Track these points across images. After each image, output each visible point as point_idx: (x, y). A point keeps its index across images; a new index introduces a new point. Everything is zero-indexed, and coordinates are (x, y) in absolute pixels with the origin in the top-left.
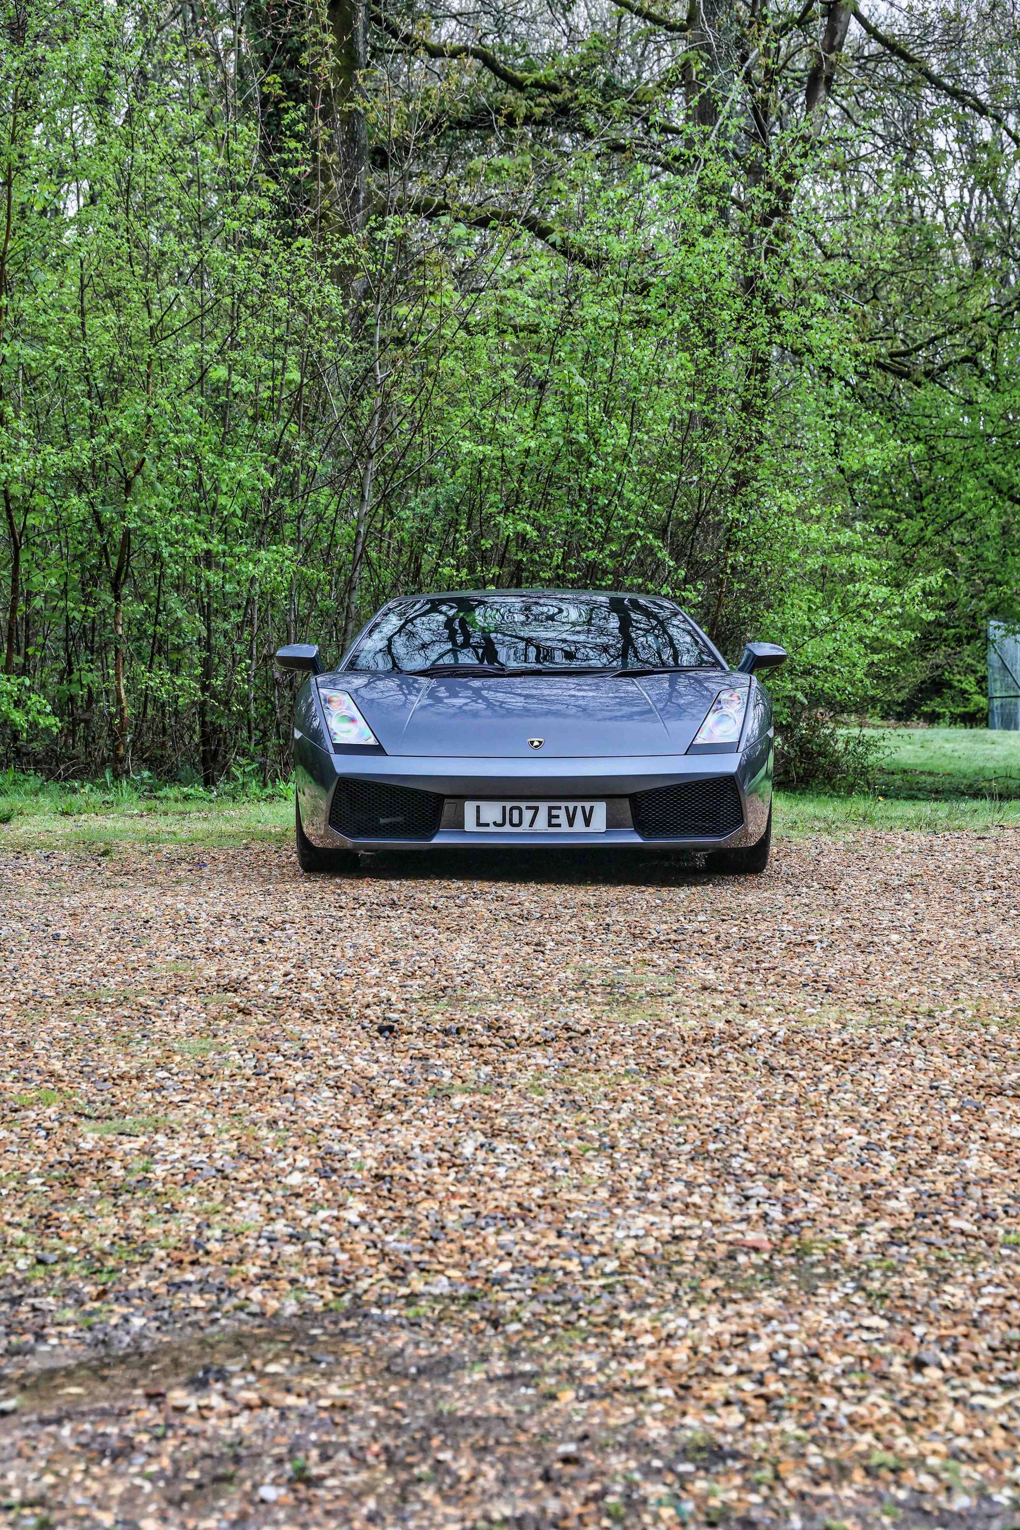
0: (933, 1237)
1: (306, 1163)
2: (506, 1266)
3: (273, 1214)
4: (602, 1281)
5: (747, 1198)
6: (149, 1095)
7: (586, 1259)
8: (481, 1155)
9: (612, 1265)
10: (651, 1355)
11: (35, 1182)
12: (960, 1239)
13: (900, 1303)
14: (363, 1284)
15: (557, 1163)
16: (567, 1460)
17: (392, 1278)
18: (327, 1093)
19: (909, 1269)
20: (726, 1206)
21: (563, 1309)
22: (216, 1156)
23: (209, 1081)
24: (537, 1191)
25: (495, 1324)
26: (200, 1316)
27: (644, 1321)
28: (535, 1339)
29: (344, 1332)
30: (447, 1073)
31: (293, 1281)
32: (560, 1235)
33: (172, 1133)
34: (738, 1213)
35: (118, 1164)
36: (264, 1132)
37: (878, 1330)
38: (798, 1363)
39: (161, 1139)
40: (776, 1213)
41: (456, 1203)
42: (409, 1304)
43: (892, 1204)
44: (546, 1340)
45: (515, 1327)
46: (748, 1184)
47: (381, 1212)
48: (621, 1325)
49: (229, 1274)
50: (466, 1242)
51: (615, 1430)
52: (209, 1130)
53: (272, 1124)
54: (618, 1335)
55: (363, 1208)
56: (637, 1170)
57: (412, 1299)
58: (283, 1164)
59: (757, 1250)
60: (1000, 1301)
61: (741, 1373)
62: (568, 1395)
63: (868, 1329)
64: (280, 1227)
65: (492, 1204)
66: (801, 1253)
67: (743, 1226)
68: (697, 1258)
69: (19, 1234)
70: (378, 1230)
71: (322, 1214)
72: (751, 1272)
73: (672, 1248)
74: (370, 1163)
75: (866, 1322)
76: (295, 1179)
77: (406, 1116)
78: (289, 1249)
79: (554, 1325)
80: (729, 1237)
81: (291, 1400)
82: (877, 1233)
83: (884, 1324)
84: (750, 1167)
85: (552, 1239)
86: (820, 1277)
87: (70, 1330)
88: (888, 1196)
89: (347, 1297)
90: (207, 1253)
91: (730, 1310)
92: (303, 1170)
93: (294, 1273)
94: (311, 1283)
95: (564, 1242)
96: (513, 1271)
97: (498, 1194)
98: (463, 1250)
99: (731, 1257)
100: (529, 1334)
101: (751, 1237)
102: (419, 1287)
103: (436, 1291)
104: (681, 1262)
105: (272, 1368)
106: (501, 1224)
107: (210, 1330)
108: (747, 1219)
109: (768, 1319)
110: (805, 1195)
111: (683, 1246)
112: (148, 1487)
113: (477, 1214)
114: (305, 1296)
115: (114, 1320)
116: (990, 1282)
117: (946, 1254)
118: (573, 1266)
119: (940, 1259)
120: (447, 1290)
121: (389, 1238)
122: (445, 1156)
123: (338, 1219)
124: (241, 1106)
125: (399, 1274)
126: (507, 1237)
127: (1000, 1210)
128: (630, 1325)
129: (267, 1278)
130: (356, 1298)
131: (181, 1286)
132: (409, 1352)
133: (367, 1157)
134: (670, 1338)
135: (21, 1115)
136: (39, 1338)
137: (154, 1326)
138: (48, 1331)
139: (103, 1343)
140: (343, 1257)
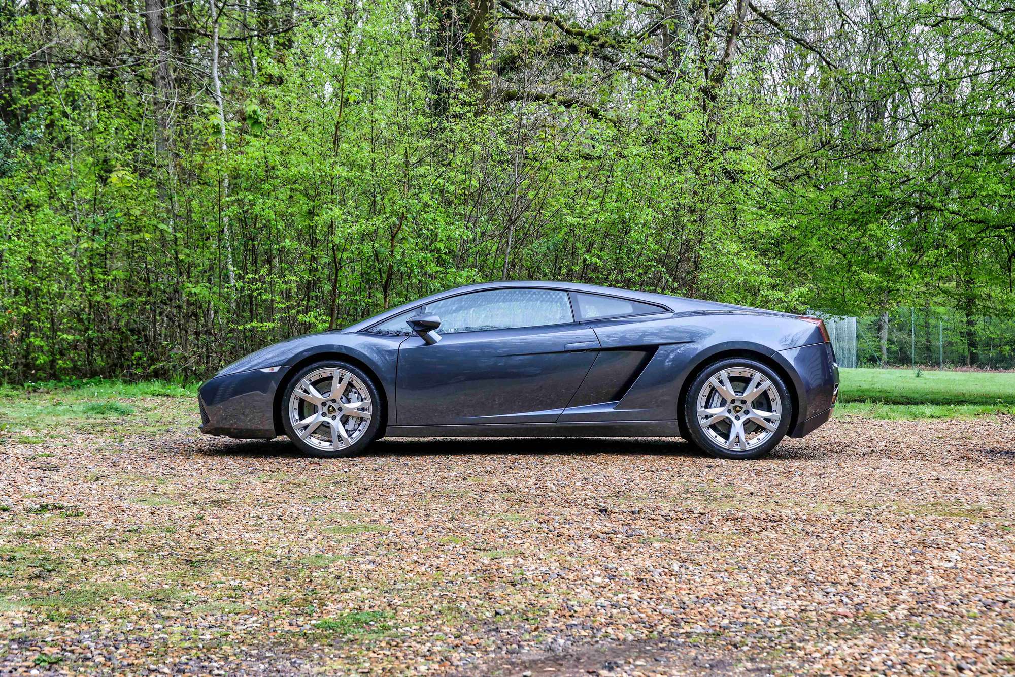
0: (931, 612)
1: (598, 572)
2: (725, 621)
3: (597, 595)
4: (778, 629)
5: (828, 593)
6: (502, 540)
7: (764, 619)
8: (683, 570)
9: (778, 622)
10: (823, 661)
11: (471, 579)
12: (946, 614)
13: (933, 642)
14: (660, 628)
15: (722, 574)
17: (674, 625)
18: (589, 541)
19: (927, 627)
20: (819, 596)
21: (767, 640)
22: (553, 568)
23: (528, 534)
24: (721, 587)
25: (735, 646)
26: (588, 640)
27: (810, 647)
28: (759, 654)
29: (662, 648)
30: (643, 531)
31: (625, 625)
32: (744, 608)
33: (525, 558)
34: (828, 600)
35: (506, 571)
36: (569, 558)
37: (930, 653)
38: (899, 667)
39: (522, 561)
40: (845, 600)
41: (683, 592)
42: (689, 637)
43: (901, 597)
44: (765, 654)
45: (745, 648)
46: (822, 586)
47: (649, 596)
48: (800, 649)
49: (593, 622)
50: (700, 610)
52: (541, 556)
53: (571, 554)
54: (801, 653)
55: (639, 594)
56: (763, 579)
57: (688, 635)
58: (587, 573)
59: (846, 616)
60: (983, 643)
61: (873, 670)
63: (925, 653)
64: (602, 600)
65: (703, 593)
66: (870, 618)
67: (833, 605)
68: (818, 620)
69: (478, 602)
70: (652, 603)
71: (621, 596)
72: (849, 626)
73: (805, 614)
74: (631, 573)
75: (923, 650)
76: (598, 580)
77: (633, 552)
78: (614, 611)
79: (764, 648)
80: (830, 610)
82: (902, 611)
83: (932, 651)
84: (819, 578)
85: (741, 609)
86: (885, 629)
87: (532, 643)
88: (897, 593)
89: (655, 633)
90: (575, 612)
91: (850, 643)
92: (599, 576)
93: (623, 622)
94: (634, 626)
95: (748, 610)
96: (730, 623)
97: (702, 588)
98: (701, 613)
99: (835, 619)
100: (756, 651)
101: (842, 610)
102: (689, 630)
103: (698, 631)
104: (813, 621)
105: (638, 663)
106: (712, 602)
107: (596, 646)
108: (833, 602)
109: (872, 647)
110: (856, 592)
111: (809, 614)
113: (698, 597)
114: (634, 632)
115: (550, 640)
116: (972, 634)
117: (941, 620)
118: (759, 621)
119: (940, 623)
120: (703, 631)
121: (660, 607)
122: (667, 571)
123: (629, 598)
124: (550, 546)
125: (675, 623)
126: (718, 608)
127: (958, 601)
128: (804, 648)
129: (612, 624)
130: (660, 633)
131: (572, 626)
132: (700, 657)
133: (627, 570)
134: (828, 654)
135: (446, 547)
136: (519, 646)
137: (570, 643)
138: (522, 643)
139: (550, 649)
140: (643, 615)
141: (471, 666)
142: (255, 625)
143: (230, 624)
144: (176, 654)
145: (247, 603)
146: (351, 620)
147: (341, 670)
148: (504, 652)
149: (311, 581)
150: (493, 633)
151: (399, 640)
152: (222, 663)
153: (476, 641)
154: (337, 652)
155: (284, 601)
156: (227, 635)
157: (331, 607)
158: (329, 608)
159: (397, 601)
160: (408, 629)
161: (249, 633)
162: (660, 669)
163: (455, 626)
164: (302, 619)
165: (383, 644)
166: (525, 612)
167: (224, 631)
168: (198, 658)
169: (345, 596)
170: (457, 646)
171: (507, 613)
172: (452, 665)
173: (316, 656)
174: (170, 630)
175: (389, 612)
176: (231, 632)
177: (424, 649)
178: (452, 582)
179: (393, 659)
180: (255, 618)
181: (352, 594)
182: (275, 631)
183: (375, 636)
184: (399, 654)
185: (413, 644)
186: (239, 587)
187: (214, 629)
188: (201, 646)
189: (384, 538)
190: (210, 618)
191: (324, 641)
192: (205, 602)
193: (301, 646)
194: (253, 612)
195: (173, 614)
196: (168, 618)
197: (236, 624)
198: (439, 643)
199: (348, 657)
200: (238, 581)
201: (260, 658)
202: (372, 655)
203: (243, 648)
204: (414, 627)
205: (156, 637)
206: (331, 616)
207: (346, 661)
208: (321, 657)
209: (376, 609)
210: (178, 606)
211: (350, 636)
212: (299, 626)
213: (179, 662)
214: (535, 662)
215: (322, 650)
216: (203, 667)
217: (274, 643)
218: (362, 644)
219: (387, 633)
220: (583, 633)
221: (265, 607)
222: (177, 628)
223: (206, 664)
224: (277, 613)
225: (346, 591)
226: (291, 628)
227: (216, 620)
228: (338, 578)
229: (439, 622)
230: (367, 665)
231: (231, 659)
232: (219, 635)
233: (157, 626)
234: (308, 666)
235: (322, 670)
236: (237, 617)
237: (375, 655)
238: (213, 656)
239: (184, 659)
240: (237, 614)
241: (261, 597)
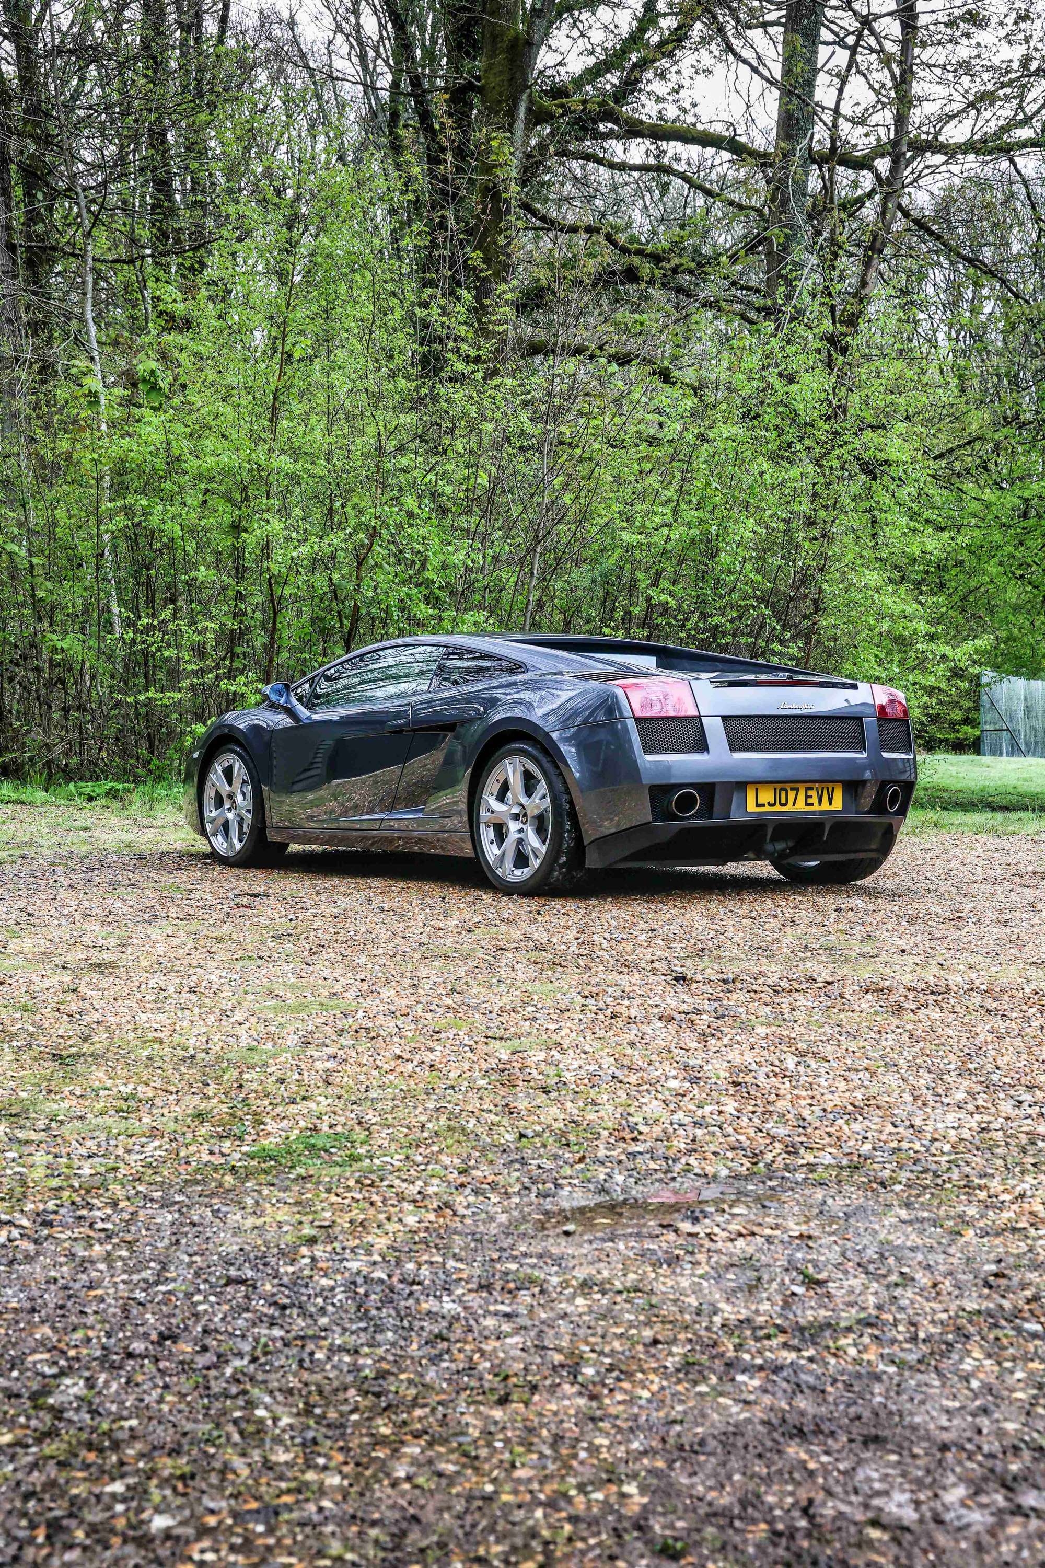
1: (674, 1073)
2: (867, 1147)
3: (672, 1106)
4: (946, 1158)
5: (1021, 1103)
6: (528, 1024)
7: (926, 1143)
8: (801, 1069)
9: (947, 1149)
10: (1015, 1207)
11: (482, 1083)
14: (769, 1157)
15: (861, 1075)
16: (996, 1275)
17: (789, 1153)
18: (660, 1024)
20: (1007, 1107)
21: (930, 1176)
22: (604, 1066)
23: (567, 1014)
24: (859, 1095)
25: (883, 1184)
26: (660, 1175)
27: (995, 1185)
28: (918, 1196)
29: (772, 1189)
30: (741, 1010)
31: (715, 1154)
32: (895, 1126)
33: (563, 1051)
34: (1022, 1113)
35: (534, 1072)
36: (629, 1051)
39: (558, 1056)
41: (803, 1103)
42: (811, 1171)
44: (928, 1197)
45: (898, 1188)
46: (1012, 1092)
47: (751, 1108)
48: (980, 1188)
49: (668, 1148)
50: (829, 1130)
51: (1018, 1256)
52: (587, 1048)
53: (632, 1044)
54: (983, 1195)
55: (736, 1105)
56: (922, 1082)
57: (811, 1167)
58: (658, 1073)
62: (970, 1233)
64: (680, 1115)
65: (832, 1104)
67: (1029, 1121)
68: (1007, 1144)
69: (492, 1118)
70: (755, 1120)
71: (708, 1109)
73: (987, 1136)
74: (723, 1074)
76: (673, 1084)
77: (726, 1041)
78: (699, 1132)
79: (925, 1188)
80: (1024, 1129)
81: (768, 1232)
84: (1007, 1080)
85: (890, 1128)
87: (576, 1181)
89: (761, 1165)
90: (640, 1133)
92: (676, 1078)
93: (713, 1149)
94: (730, 1154)
95: (901, 1130)
96: (874, 1149)
97: (830, 1096)
98: (829, 1134)
99: (1033, 1143)
100: (915, 1192)
102: (812, 1161)
103: (826, 1162)
104: (999, 1147)
105: (736, 1211)
106: (846, 1118)
107: (672, 1184)
108: (1029, 1117)
111: (994, 1135)
112: (705, 1284)
113: (825, 1111)
114: (730, 1164)
115: (602, 1177)
118: (917, 1146)
120: (833, 1162)
121: (768, 1126)
122: (777, 1070)
123: (720, 1112)
124: (600, 1033)
125: (792, 1150)
126: (856, 1126)
128: (987, 1187)
129: (695, 1151)
130: (768, 1166)
131: (633, 1155)
132: (830, 1201)
133: (717, 1069)
134: (1022, 1196)
135: (443, 1035)
136: (557, 1186)
137: (632, 1180)
138: (560, 1181)
139: (603, 1190)
140: (742, 1138)
141: (484, 1216)
142: (158, 1153)
143: (120, 1151)
144: (39, 1197)
145: (145, 1120)
146: (301, 1146)
147: (287, 1223)
148: (533, 1195)
149: (241, 1086)
150: (517, 1166)
151: (374, 1177)
152: (109, 1211)
153: (490, 1178)
154: (281, 1195)
155: (200, 1117)
156: (115, 1169)
157: (271, 1126)
158: (269, 1128)
159: (371, 1117)
160: (388, 1159)
161: (150, 1165)
162: (770, 1220)
163: (459, 1155)
164: (227, 1143)
165: (351, 1183)
166: (564, 1134)
167: (111, 1162)
168: (73, 1203)
169: (293, 1109)
170: (462, 1185)
171: (538, 1135)
172: (455, 1214)
173: (250, 1201)
174: (30, 1160)
175: (359, 1134)
176: (121, 1165)
177: (412, 1190)
178: (453, 1087)
179: (367, 1205)
180: (157, 1143)
181: (303, 1107)
182: (188, 1163)
183: (338, 1170)
184: (375, 1198)
185: (397, 1182)
186: (133, 1096)
187: (96, 1160)
188: (77, 1185)
189: (350, 1020)
190: (89, 1143)
191: (263, 1178)
192: (81, 1118)
193: (227, 1185)
194: (154, 1133)
195: (33, 1136)
196: (27, 1142)
197: (129, 1152)
198: (436, 1181)
199: (298, 1203)
200: (131, 1086)
201: (166, 1204)
202: (334, 1199)
203: (140, 1188)
204: (397, 1157)
205: (9, 1172)
206: (272, 1139)
207: (295, 1209)
208: (257, 1203)
209: (339, 1129)
210: (41, 1124)
211: (300, 1171)
212: (223, 1155)
213: (45, 1211)
214: (582, 1210)
215: (259, 1192)
216: (80, 1218)
217: (186, 1181)
218: (319, 1183)
219: (356, 1166)
220: (653, 1165)
221: (172, 1126)
222: (41, 1158)
223: (84, 1212)
224: (189, 1136)
225: (293, 1102)
226: (212, 1159)
227: (99, 1146)
228: (282, 1081)
229: (435, 1148)
230: (327, 1214)
231: (122, 1204)
232: (103, 1169)
233: (10, 1155)
234: (238, 1217)
235: (259, 1222)
236: (131, 1141)
237: (339, 1200)
238: (95, 1201)
239: (51, 1205)
240: (131, 1136)
241: (165, 1111)
